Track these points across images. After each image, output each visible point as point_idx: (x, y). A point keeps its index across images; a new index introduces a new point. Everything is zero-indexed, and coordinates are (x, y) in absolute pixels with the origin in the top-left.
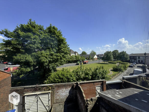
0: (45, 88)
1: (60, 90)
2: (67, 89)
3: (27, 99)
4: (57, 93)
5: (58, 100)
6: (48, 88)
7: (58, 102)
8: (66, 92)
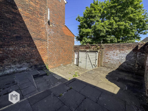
0: (93, 46)
1: (111, 52)
2: (123, 52)
3: (80, 54)
4: (107, 54)
5: (106, 64)
6: (97, 47)
7: (106, 66)
8: (120, 55)
